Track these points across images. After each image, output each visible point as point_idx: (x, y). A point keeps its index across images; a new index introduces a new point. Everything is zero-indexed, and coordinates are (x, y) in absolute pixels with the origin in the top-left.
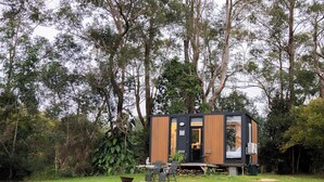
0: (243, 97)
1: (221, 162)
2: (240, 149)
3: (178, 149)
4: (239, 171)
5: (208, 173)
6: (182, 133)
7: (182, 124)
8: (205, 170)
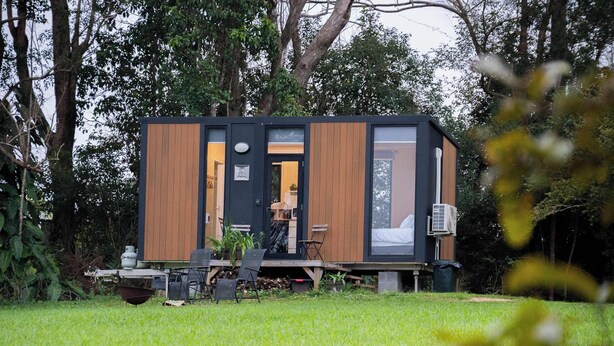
0: (399, 50)
1: (357, 258)
2: (410, 219)
3: (227, 220)
4: (406, 281)
5: (327, 286)
6: (242, 173)
7: (242, 147)
8: (316, 277)
